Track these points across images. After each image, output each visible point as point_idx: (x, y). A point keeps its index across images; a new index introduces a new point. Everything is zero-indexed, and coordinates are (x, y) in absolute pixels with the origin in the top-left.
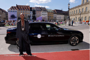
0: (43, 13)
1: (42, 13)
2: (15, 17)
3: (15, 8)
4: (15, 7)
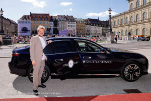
1: (67, 25)
4: (28, 16)
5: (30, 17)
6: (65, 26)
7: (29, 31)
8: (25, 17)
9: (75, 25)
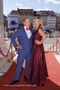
0: (50, 19)
2: (16, 24)
3: (16, 13)
4: (16, 11)
5: (17, 12)
6: (46, 20)
7: (17, 24)
8: (13, 12)
9: (55, 19)
